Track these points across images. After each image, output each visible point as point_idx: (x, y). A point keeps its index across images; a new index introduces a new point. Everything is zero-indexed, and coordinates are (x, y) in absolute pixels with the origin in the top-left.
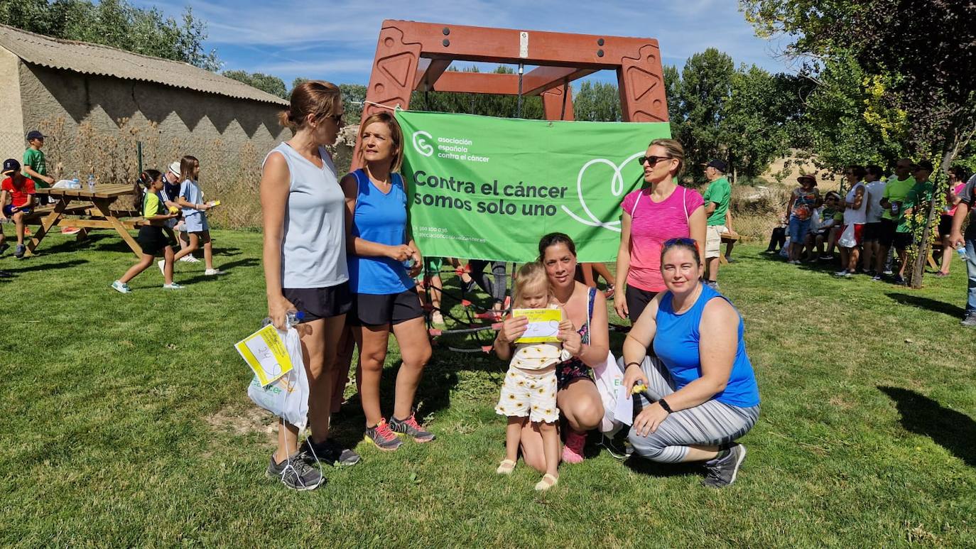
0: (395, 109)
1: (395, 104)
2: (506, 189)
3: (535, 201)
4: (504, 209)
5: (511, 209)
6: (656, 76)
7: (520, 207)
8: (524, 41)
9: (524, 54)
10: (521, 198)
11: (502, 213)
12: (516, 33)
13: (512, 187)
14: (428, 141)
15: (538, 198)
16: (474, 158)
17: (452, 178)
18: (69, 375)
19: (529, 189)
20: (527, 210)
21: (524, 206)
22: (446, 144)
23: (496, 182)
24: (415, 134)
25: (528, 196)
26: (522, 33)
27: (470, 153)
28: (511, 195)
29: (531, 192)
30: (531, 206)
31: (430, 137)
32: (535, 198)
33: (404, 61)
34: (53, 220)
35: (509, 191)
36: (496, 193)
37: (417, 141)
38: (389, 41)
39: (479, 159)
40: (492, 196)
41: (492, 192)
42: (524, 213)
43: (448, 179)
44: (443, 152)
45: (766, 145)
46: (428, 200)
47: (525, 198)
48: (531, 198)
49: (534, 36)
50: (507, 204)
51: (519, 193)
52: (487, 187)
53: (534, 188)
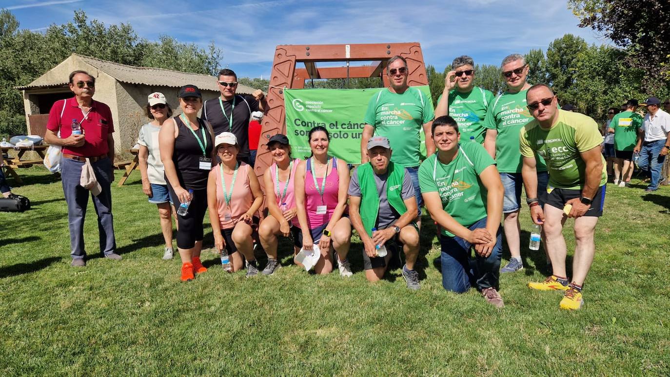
0: (284, 88)
1: (283, 86)
2: (342, 125)
3: (358, 131)
4: (342, 136)
5: (346, 136)
6: (420, 62)
7: (350, 135)
8: (348, 49)
9: (348, 56)
10: (350, 130)
11: (341, 138)
12: (343, 46)
13: (345, 124)
14: (301, 103)
15: (359, 129)
16: (324, 111)
17: (314, 121)
18: (137, 232)
19: (354, 125)
20: (354, 136)
21: (352, 134)
22: (310, 105)
23: (336, 122)
24: (294, 100)
25: (354, 128)
26: (346, 46)
27: (323, 108)
28: (345, 128)
29: (356, 126)
30: (356, 134)
31: (302, 101)
32: (358, 130)
33: (287, 65)
34: (133, 167)
35: (344, 126)
36: (337, 128)
37: (295, 103)
38: (279, 55)
39: (327, 111)
40: (335, 129)
41: (335, 127)
42: (353, 137)
43: (312, 122)
44: (308, 108)
45: (605, 100)
46: (302, 133)
47: (353, 130)
48: (356, 129)
49: (353, 47)
50: (343, 133)
51: (349, 127)
52: (332, 125)
53: (357, 124)
